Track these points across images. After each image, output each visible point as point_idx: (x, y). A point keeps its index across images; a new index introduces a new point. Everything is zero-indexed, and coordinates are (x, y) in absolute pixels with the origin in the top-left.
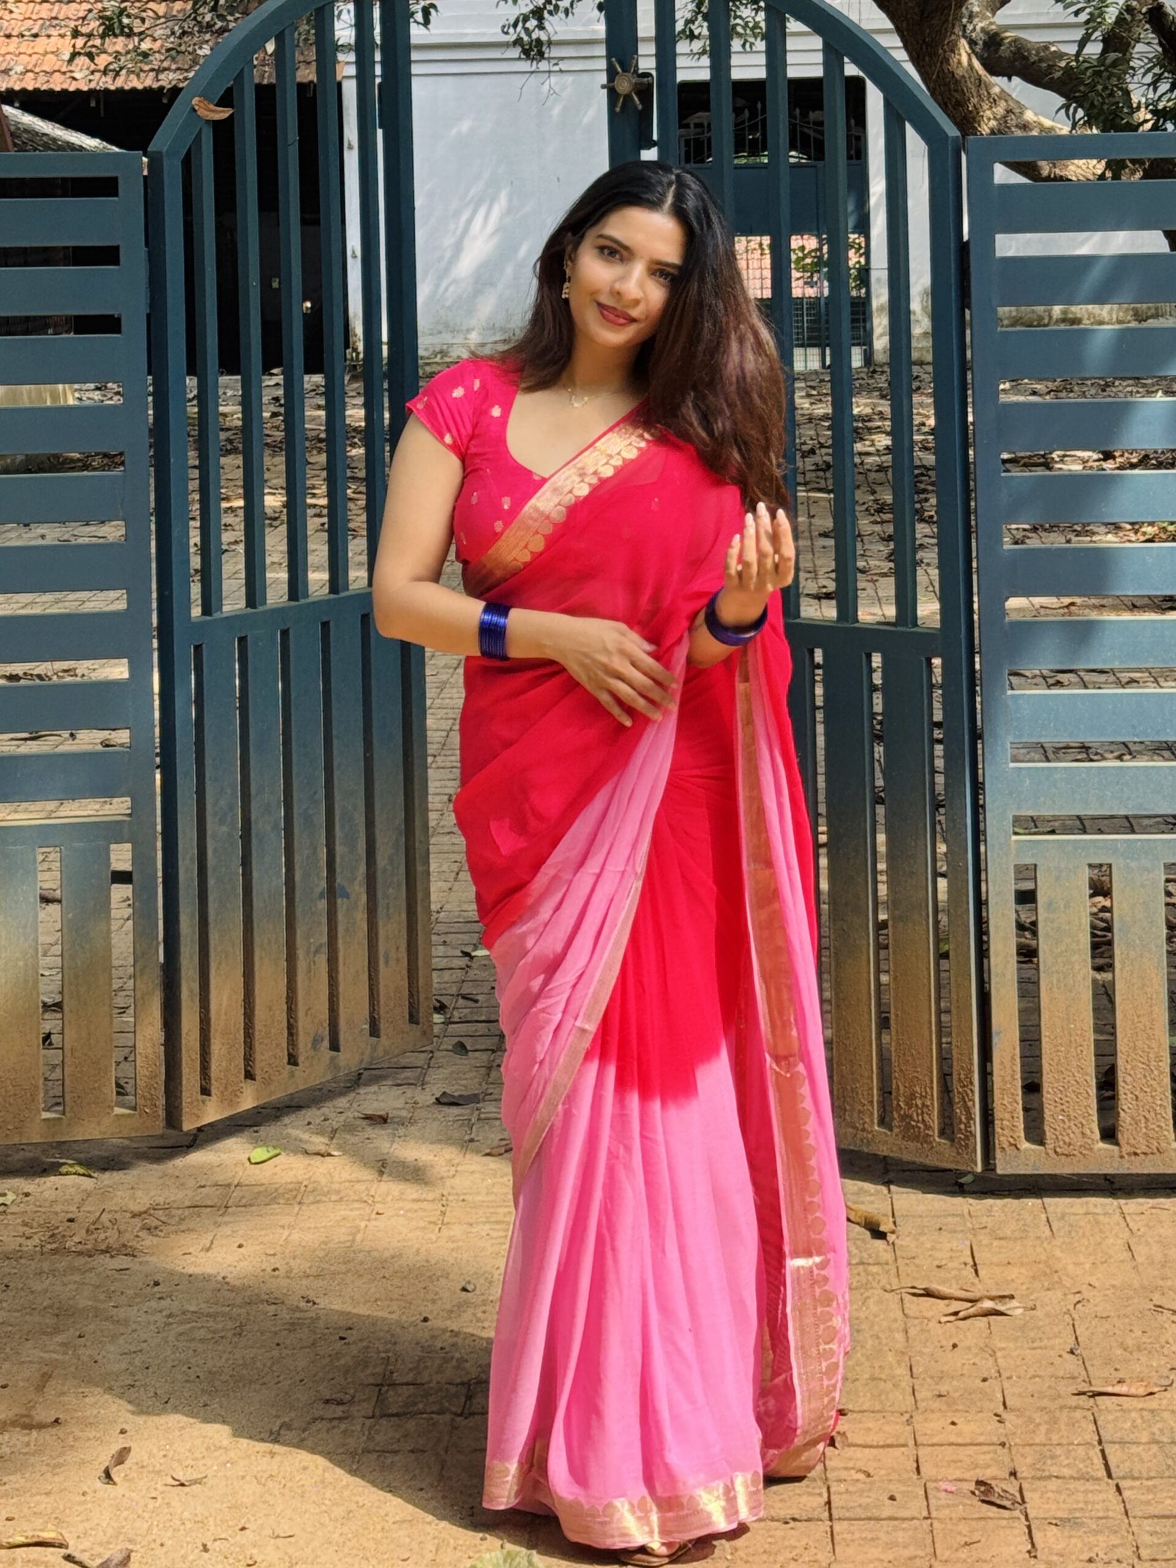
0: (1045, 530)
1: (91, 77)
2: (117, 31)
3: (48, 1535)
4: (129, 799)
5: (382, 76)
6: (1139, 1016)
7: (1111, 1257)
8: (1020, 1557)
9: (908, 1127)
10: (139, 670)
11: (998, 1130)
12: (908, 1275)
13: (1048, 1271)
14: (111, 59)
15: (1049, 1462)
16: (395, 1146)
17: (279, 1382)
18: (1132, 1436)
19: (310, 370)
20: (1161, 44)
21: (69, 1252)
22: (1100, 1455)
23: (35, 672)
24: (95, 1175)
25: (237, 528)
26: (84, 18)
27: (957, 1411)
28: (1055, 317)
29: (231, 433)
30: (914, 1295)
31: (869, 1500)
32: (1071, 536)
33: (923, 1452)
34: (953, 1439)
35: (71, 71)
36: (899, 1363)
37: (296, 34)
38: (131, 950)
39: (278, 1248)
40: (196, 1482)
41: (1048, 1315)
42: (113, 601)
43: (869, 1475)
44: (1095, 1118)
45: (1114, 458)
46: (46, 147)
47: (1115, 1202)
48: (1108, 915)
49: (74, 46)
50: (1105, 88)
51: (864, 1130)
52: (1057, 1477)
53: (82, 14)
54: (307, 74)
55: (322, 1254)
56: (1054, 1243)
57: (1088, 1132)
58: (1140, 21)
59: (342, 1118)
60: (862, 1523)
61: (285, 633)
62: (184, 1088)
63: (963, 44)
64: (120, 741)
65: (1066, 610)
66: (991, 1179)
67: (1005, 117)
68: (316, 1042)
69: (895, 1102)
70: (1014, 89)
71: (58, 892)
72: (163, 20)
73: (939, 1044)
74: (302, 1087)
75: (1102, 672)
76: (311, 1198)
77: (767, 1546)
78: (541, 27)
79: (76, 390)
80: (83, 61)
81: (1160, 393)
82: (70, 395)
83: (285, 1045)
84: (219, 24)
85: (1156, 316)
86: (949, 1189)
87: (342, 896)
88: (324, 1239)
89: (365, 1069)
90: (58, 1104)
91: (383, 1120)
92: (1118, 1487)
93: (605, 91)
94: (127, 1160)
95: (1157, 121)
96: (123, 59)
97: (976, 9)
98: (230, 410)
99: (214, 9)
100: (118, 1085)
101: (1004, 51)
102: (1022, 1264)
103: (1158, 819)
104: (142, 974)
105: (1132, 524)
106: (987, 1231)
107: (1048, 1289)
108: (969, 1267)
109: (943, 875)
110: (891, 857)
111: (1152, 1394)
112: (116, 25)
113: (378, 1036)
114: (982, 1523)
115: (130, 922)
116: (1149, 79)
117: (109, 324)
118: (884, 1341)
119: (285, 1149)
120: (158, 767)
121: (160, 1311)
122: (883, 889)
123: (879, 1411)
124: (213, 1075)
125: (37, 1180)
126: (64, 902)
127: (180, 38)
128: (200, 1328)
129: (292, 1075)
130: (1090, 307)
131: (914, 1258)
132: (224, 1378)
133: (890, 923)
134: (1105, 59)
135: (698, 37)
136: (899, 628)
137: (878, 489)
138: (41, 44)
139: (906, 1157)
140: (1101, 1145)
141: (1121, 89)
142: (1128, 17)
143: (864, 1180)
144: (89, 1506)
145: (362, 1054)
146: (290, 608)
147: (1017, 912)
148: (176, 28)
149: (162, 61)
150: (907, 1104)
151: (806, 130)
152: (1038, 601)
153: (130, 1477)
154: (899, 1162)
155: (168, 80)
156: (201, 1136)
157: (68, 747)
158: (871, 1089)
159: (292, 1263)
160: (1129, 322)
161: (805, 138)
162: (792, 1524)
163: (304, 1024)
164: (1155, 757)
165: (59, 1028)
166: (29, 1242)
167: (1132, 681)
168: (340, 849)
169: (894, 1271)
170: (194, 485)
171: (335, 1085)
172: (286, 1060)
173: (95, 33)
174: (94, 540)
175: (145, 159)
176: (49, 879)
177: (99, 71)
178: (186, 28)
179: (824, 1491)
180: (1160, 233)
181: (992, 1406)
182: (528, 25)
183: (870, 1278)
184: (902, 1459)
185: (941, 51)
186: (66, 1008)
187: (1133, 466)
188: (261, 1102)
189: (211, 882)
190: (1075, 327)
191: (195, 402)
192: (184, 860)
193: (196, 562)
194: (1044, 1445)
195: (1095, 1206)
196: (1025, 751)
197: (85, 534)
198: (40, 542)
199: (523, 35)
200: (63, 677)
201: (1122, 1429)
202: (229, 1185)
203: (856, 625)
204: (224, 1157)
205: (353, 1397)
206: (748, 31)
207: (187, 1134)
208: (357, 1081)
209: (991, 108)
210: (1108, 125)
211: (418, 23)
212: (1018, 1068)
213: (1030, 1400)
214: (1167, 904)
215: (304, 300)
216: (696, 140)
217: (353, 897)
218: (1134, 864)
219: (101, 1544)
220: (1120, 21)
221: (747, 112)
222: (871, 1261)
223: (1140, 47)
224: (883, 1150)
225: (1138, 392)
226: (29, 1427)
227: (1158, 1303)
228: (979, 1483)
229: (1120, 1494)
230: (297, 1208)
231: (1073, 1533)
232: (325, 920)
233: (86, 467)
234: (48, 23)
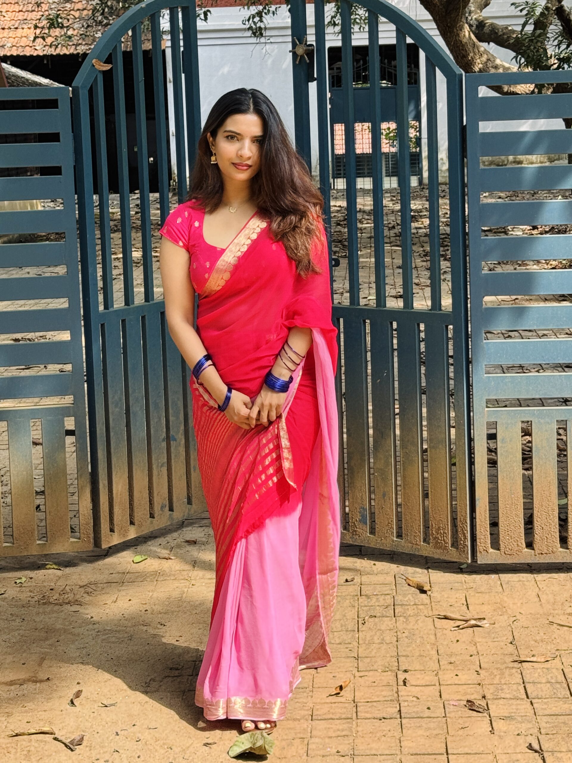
0: (504, 264)
1: (44, 49)
2: (56, 26)
3: (46, 729)
4: (72, 396)
5: (184, 46)
6: (544, 491)
7: (530, 600)
8: (487, 733)
9: (437, 543)
10: (75, 336)
11: (478, 543)
12: (437, 610)
13: (501, 607)
14: (53, 39)
15: (500, 691)
16: (200, 554)
17: (149, 661)
18: (538, 680)
19: (152, 191)
20: (562, 25)
21: (51, 603)
22: (523, 688)
23: (27, 337)
24: (62, 569)
25: (120, 267)
26: (40, 19)
27: (458, 669)
28: (510, 161)
29: (116, 222)
30: (439, 618)
31: (418, 709)
32: (517, 266)
33: (442, 688)
34: (456, 682)
35: (34, 46)
36: (432, 649)
37: (142, 27)
38: (76, 466)
39: (147, 601)
40: (112, 705)
41: (500, 627)
42: (62, 303)
43: (418, 698)
44: (523, 538)
45: (538, 228)
46: (24, 83)
47: (532, 576)
48: (530, 444)
49: (35, 33)
50: (535, 48)
51: (416, 544)
52: (504, 698)
53: (38, 17)
54: (148, 46)
55: (167, 603)
56: (504, 594)
57: (520, 544)
58: (552, 14)
59: (176, 542)
60: (415, 719)
61: (143, 318)
62: (102, 529)
63: (466, 26)
64: (68, 369)
65: (513, 302)
66: (475, 566)
67: (486, 62)
68: (162, 507)
69: (431, 532)
70: (491, 48)
71: (41, 440)
72: (78, 20)
73: (451, 505)
74: (156, 528)
75: (530, 331)
76: (162, 579)
77: (371, 730)
78: (261, 21)
79: (42, 202)
80: (40, 40)
81: (560, 197)
82: (39, 205)
83: (148, 509)
84: (105, 21)
85: (558, 159)
86: (455, 571)
87: (173, 440)
88: (168, 597)
89: (186, 519)
90: (44, 537)
91: (195, 542)
92: (531, 702)
93: (291, 53)
94: (77, 562)
95: (560, 64)
96: (59, 39)
97: (473, 9)
98: (115, 210)
99: (102, 14)
100: (72, 528)
101: (486, 30)
102: (489, 604)
103: (556, 400)
104: (81, 477)
105: (546, 260)
106: (473, 589)
107: (501, 615)
108: (464, 605)
109: (454, 427)
110: (429, 419)
111: (547, 661)
112: (55, 23)
113: (191, 505)
114: (470, 719)
115: (75, 453)
116: (556, 43)
117: (56, 171)
118: (425, 639)
119: (149, 556)
120: (85, 381)
121: (94, 630)
122: (425, 434)
123: (423, 670)
124: (115, 523)
125: (36, 572)
126: (43, 444)
127: (86, 28)
128: (112, 637)
129: (152, 523)
130: (527, 156)
131: (439, 602)
132: (124, 659)
133: (428, 450)
134: (535, 33)
135: (338, 25)
136: (433, 312)
137: (425, 245)
138: (20, 32)
139: (436, 556)
140: (526, 550)
141: (542, 48)
142: (546, 12)
143: (417, 567)
144: (64, 716)
145: (184, 513)
146: (146, 305)
147: (488, 443)
148: (85, 24)
149: (78, 40)
150: (436, 532)
151: (390, 70)
152: (500, 298)
153: (82, 703)
154: (432, 559)
155: (81, 49)
156: (111, 551)
157: (44, 372)
158: (420, 526)
159: (153, 607)
160: (545, 162)
161: (390, 74)
162: (383, 720)
163: (157, 500)
164: (555, 371)
165: (43, 503)
166: (33, 599)
167: (544, 335)
168: (171, 418)
169: (430, 607)
170: (99, 247)
171: (171, 527)
172: (149, 516)
173: (45, 26)
174: (53, 275)
175: (70, 89)
176: (36, 434)
177: (48, 45)
178: (89, 24)
179: (398, 706)
180: (561, 119)
181: (474, 667)
182: (255, 20)
183: (419, 611)
184: (434, 691)
185: (455, 30)
186: (46, 493)
187: (546, 232)
188: (138, 535)
189: (112, 434)
190: (520, 166)
191: (98, 207)
192: (99, 424)
193: (100, 284)
194: (498, 684)
195: (523, 577)
196: (493, 369)
197: (48, 272)
198: (27, 276)
199: (253, 25)
200: (40, 340)
201: (533, 677)
202: (124, 573)
203: (412, 310)
204: (121, 560)
205: (183, 667)
206: (362, 21)
207: (104, 550)
208: (182, 525)
209: (480, 58)
210: (536, 66)
211: (202, 20)
212: (488, 516)
213: (493, 664)
214: (558, 439)
215: (149, 157)
216: (337, 76)
217: (178, 440)
218: (542, 421)
219: (70, 733)
220: (542, 14)
221: (361, 62)
222: (419, 603)
223: (552, 27)
224: (425, 553)
225: (550, 197)
226: (36, 682)
227: (551, 621)
228: (468, 701)
229: (533, 705)
230: (155, 583)
231: (511, 723)
232: (165, 452)
233: (48, 239)
234: (22, 22)
